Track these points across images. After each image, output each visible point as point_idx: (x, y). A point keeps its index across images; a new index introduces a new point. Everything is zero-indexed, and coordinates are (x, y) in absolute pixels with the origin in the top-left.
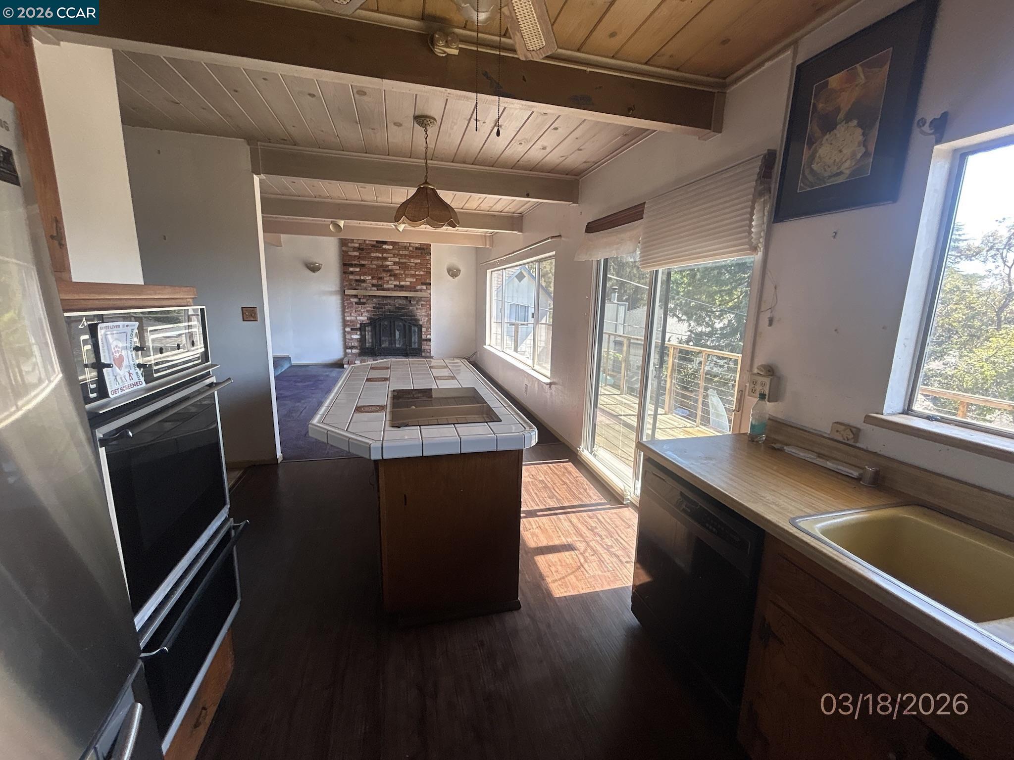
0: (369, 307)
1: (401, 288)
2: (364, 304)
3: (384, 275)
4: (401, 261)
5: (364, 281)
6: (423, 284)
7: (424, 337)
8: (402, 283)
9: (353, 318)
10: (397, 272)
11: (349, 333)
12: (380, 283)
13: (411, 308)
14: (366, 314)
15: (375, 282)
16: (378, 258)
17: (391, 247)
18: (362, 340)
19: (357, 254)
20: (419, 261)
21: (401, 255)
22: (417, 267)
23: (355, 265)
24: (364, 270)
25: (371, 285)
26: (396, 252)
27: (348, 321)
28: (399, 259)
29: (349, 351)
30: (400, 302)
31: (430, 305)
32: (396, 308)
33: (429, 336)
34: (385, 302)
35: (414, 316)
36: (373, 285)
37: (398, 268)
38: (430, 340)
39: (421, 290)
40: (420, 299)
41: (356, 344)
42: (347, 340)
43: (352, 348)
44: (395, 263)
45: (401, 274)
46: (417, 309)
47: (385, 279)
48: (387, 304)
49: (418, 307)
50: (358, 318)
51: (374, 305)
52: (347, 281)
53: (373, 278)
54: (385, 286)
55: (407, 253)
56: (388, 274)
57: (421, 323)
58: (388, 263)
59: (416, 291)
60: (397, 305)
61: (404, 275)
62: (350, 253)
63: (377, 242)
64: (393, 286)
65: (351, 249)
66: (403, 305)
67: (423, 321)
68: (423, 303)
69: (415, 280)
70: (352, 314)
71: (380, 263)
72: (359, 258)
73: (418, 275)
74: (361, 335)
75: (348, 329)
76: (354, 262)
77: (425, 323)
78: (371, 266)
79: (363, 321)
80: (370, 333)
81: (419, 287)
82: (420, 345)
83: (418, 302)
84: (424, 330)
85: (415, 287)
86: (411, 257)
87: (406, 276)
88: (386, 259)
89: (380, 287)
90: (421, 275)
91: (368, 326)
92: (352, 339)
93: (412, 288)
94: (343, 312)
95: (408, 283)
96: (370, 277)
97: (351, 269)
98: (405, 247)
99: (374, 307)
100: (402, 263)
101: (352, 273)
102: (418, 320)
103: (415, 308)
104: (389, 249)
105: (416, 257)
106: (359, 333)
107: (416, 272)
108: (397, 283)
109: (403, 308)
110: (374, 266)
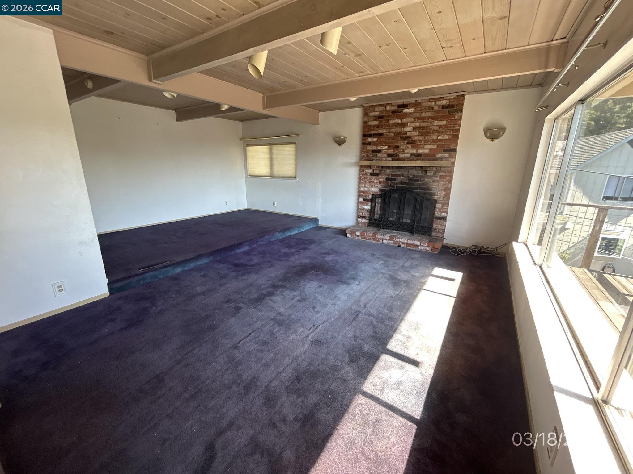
0: (382, 178)
1: (418, 156)
2: (377, 175)
3: (400, 143)
4: (423, 125)
5: (380, 151)
6: (445, 151)
7: (437, 214)
8: (420, 151)
9: (366, 189)
10: (416, 138)
11: (361, 203)
12: (396, 152)
13: (426, 180)
14: (378, 185)
15: (390, 151)
16: (397, 125)
17: (412, 110)
18: (372, 211)
19: (376, 123)
20: (444, 122)
21: (423, 119)
22: (441, 130)
23: (375, 135)
24: (382, 139)
25: (386, 155)
26: (418, 114)
27: (362, 192)
28: (420, 122)
29: (360, 220)
30: (415, 172)
31: (451, 177)
32: (410, 180)
33: (444, 215)
34: (398, 173)
35: (429, 189)
36: (389, 155)
37: (418, 133)
38: (444, 219)
39: (441, 159)
40: (438, 169)
41: (366, 214)
42: (359, 210)
43: (362, 217)
44: (415, 128)
45: (420, 141)
46: (434, 181)
47: (402, 147)
48: (400, 176)
49: (435, 179)
50: (371, 189)
51: (387, 176)
52: (365, 152)
53: (389, 147)
54: (401, 155)
55: (429, 114)
56: (406, 142)
57: (436, 198)
58: (407, 129)
59: (437, 159)
60: (411, 176)
61: (423, 142)
62: (370, 123)
63: (399, 106)
64: (409, 155)
65: (372, 119)
66: (417, 176)
67: (439, 195)
68: (442, 174)
69: (435, 147)
70: (366, 185)
71: (399, 130)
72: (378, 127)
73: (440, 141)
74: (371, 206)
75: (361, 200)
76: (373, 132)
77: (442, 199)
78: (388, 134)
79: (375, 192)
80: (379, 205)
81: (439, 155)
82: (432, 223)
83: (436, 173)
84: (438, 206)
85: (434, 155)
86: (434, 118)
87: (426, 142)
88: (404, 125)
89: (394, 157)
90: (445, 140)
91: (378, 198)
92: (363, 209)
93: (431, 157)
94: (359, 182)
95: (427, 151)
96: (386, 147)
97: (370, 140)
98: (429, 107)
99: (387, 179)
100: (423, 128)
101: (370, 144)
102: (432, 194)
103: (431, 180)
104: (410, 113)
105: (443, 118)
106: (370, 204)
107: (438, 136)
108: (414, 151)
109: (418, 180)
110: (392, 135)
